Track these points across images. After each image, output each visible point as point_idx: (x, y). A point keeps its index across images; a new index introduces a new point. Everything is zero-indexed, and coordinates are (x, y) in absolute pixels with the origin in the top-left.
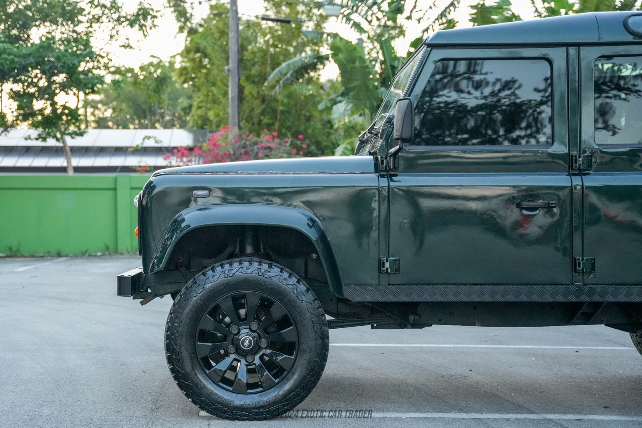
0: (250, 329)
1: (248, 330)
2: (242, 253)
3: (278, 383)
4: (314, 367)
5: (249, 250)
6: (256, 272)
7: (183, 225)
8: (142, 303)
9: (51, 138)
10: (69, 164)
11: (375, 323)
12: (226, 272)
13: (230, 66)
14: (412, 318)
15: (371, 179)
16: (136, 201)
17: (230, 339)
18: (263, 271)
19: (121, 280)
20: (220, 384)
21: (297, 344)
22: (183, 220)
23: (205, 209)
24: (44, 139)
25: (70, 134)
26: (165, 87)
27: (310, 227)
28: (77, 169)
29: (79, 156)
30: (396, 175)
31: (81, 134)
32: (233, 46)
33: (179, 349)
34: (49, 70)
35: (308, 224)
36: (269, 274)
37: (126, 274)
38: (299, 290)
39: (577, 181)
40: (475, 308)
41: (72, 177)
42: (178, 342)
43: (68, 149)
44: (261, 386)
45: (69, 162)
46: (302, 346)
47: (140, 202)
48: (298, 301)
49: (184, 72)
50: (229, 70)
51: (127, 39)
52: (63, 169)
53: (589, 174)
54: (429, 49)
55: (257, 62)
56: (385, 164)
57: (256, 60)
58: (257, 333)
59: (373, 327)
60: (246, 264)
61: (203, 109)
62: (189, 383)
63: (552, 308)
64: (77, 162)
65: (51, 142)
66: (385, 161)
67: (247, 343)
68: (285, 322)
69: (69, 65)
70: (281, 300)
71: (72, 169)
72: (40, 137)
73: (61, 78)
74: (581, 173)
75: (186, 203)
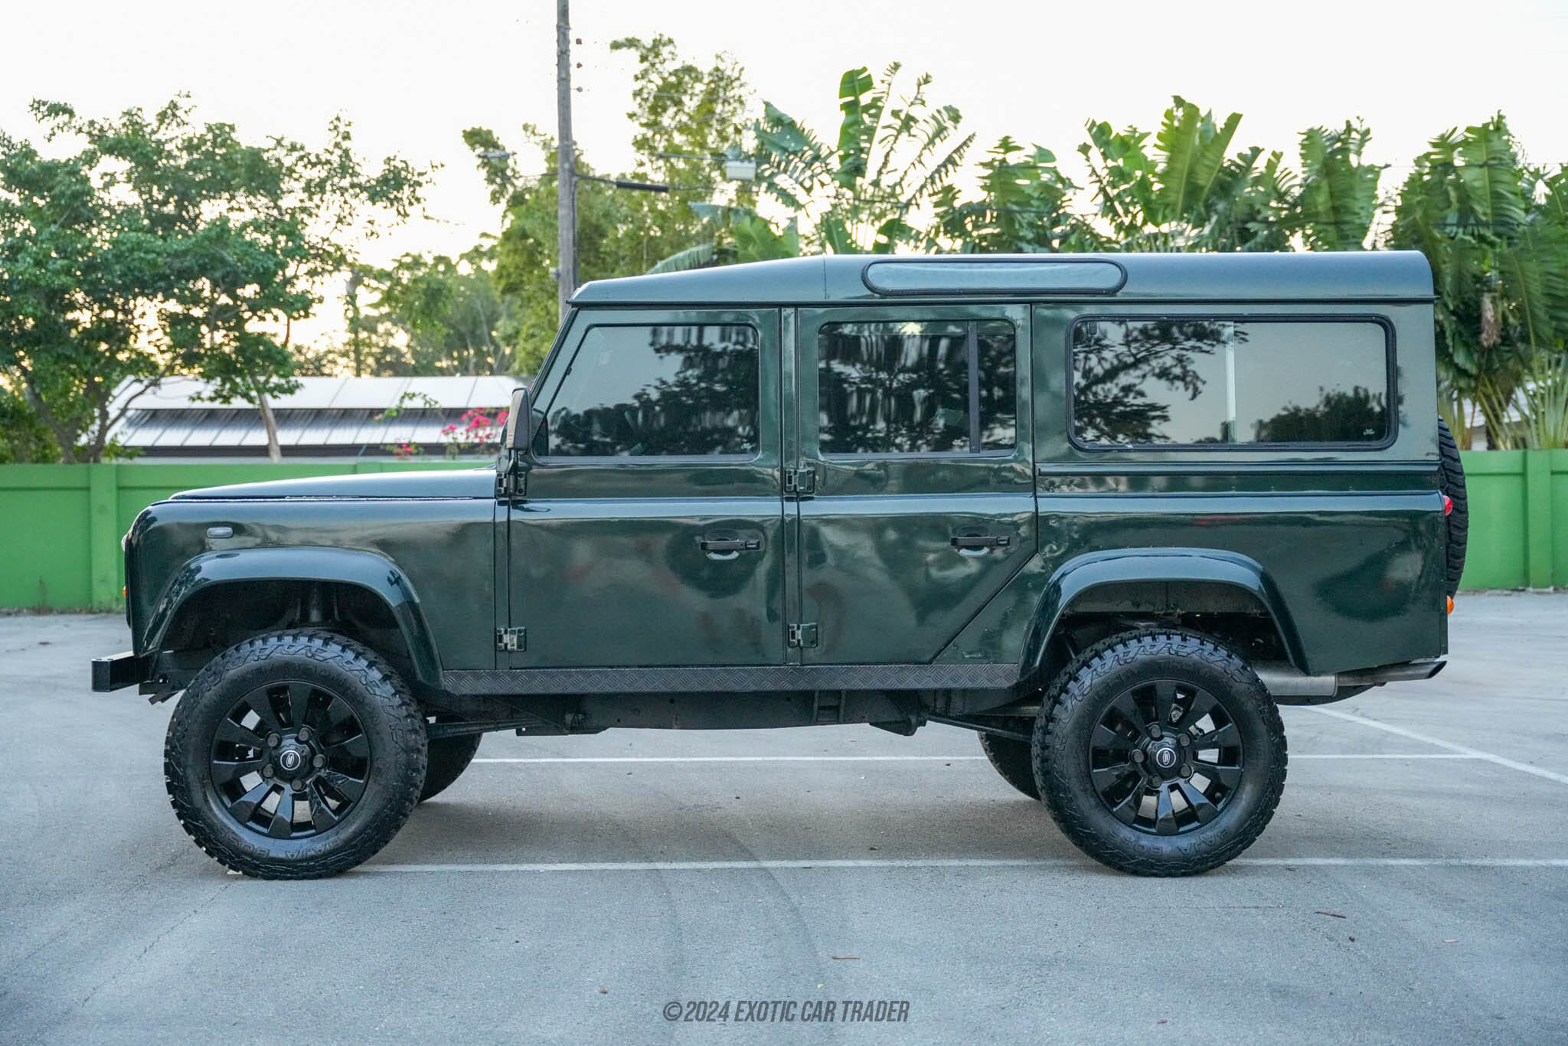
0: (297, 739)
1: (293, 741)
2: (305, 620)
3: (339, 821)
4: (394, 796)
5: (315, 616)
6: (303, 651)
7: (198, 577)
8: (152, 701)
9: (239, 397)
10: (273, 442)
11: (524, 726)
12: (257, 653)
13: (560, 267)
14: (569, 718)
15: (482, 510)
16: (123, 542)
17: (266, 756)
18: (313, 650)
19: (97, 665)
20: (251, 824)
21: (369, 762)
22: (199, 569)
23: (226, 556)
24: (226, 400)
25: (271, 391)
26: (440, 304)
27: (392, 584)
28: (288, 451)
29: (302, 426)
30: (525, 502)
31: (291, 390)
32: (565, 232)
33: (184, 772)
34: (223, 278)
35: (389, 579)
36: (324, 654)
37: (105, 659)
38: (370, 678)
39: (791, 508)
40: (672, 701)
41: (277, 466)
42: (182, 760)
43: (270, 415)
44: (313, 827)
45: (272, 436)
46: (375, 765)
47: (129, 542)
48: (369, 696)
49: (505, 273)
50: (558, 275)
51: (371, 222)
52: (262, 451)
53: (812, 499)
54: (575, 309)
55: (623, 258)
56: (505, 485)
57: (621, 253)
58: (310, 746)
59: (519, 733)
60: (288, 640)
61: (537, 339)
62: (200, 824)
63: (789, 699)
64: (288, 437)
65: (237, 403)
66: (505, 480)
67: (290, 761)
68: (351, 727)
69: (258, 268)
70: (343, 694)
71: (278, 449)
72: (218, 395)
73: (250, 291)
74: (799, 497)
75: (202, 547)
